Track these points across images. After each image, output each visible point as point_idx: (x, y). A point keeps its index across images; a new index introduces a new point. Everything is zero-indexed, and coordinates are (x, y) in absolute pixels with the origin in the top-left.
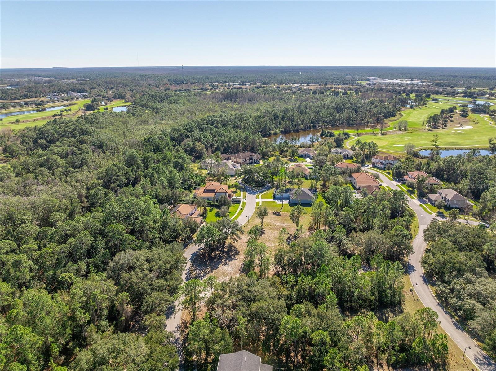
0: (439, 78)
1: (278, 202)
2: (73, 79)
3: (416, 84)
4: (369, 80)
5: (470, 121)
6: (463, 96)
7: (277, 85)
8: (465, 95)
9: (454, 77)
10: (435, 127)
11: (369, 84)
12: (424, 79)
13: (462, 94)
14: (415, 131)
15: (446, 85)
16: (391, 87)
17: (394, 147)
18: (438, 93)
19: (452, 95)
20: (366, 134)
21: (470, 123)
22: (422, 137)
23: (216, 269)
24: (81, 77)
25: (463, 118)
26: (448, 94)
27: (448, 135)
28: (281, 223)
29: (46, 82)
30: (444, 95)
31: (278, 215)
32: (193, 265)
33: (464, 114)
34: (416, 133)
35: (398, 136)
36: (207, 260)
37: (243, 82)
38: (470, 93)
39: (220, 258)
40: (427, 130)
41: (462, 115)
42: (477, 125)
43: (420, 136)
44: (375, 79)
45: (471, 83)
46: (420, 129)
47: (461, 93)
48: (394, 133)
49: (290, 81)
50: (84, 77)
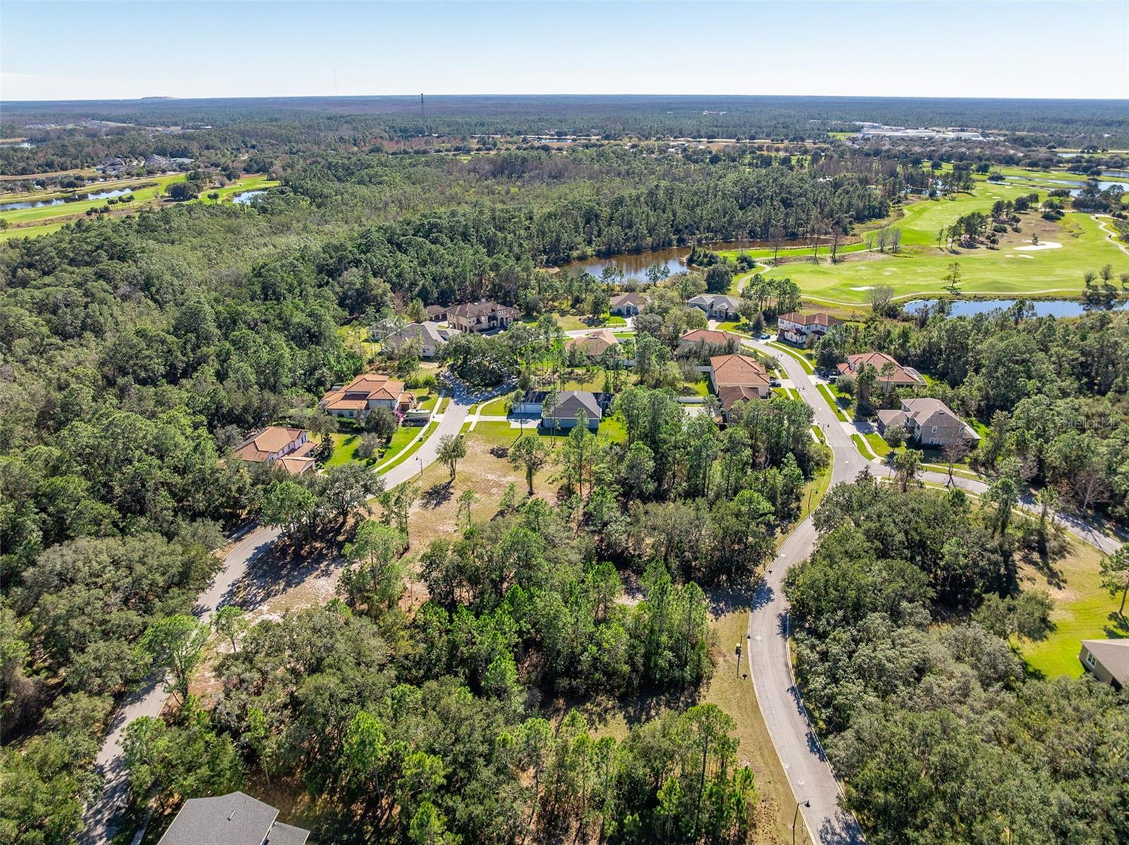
0: (1029, 125)
1: (515, 424)
2: (176, 124)
3: (965, 141)
4: (858, 129)
5: (1061, 230)
6: (1069, 170)
7: (635, 140)
8: (1077, 166)
9: (1068, 122)
10: (970, 245)
11: (854, 140)
12: (994, 128)
13: (1070, 165)
14: (916, 253)
15: (1037, 142)
16: (901, 148)
17: (848, 293)
18: (1010, 161)
19: (1043, 167)
20: (795, 260)
21: (1060, 235)
22: (929, 268)
23: (298, 584)
24: (195, 120)
25: (1048, 223)
26: (1033, 165)
27: (993, 263)
28: (500, 476)
29: (111, 132)
30: (1025, 165)
31: (500, 456)
32: (248, 575)
33: (1053, 214)
34: (916, 258)
35: (870, 266)
36: (287, 564)
37: (559, 134)
38: (1089, 161)
39: (321, 557)
40: (946, 252)
41: (1047, 217)
42: (1075, 241)
43: (923, 265)
44: (874, 127)
45: (1101, 138)
46: (932, 249)
47: (1068, 161)
48: (864, 257)
49: (671, 131)
50: (202, 120)
